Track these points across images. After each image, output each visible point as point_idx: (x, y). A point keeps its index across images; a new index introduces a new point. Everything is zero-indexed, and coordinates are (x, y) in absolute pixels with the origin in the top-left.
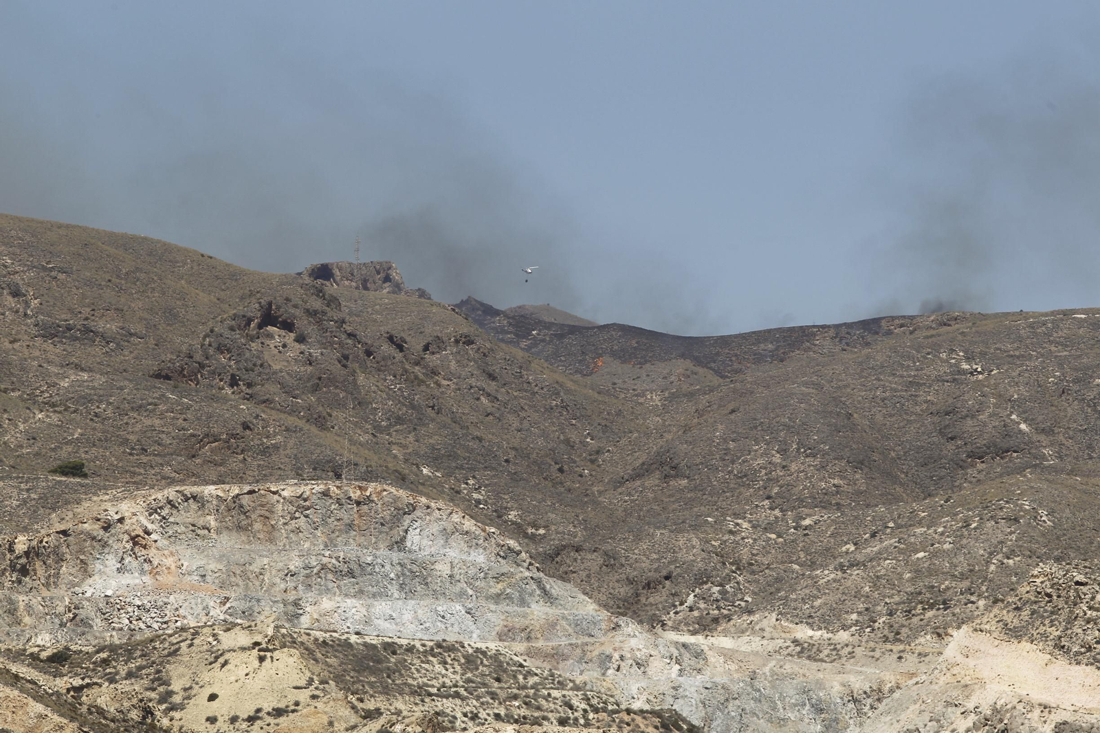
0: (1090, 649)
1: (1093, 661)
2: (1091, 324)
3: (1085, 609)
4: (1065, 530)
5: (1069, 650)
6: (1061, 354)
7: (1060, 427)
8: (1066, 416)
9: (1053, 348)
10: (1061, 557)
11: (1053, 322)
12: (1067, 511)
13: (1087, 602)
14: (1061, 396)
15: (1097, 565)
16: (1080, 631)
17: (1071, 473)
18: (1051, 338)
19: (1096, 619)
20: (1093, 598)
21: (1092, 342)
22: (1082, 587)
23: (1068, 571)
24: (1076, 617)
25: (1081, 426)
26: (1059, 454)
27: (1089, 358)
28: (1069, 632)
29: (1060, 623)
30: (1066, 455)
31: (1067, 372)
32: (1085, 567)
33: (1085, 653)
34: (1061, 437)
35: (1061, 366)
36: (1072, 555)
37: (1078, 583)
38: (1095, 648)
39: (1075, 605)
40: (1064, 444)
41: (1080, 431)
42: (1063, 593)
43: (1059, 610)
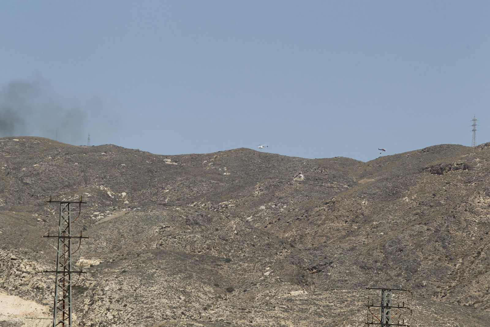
0: (16, 288)
1: (18, 294)
2: (21, 144)
3: (15, 270)
4: (7, 235)
5: (8, 288)
6: (7, 157)
7: (6, 189)
8: (9, 185)
9: (4, 154)
10: (5, 247)
11: (4, 142)
12: (9, 227)
13: (16, 268)
14: (7, 175)
15: (21, 251)
16: (12, 280)
17: (10, 210)
18: (3, 150)
19: (20, 275)
20: (19, 266)
21: (22, 152)
22: (14, 261)
23: (8, 254)
24: (11, 274)
25: (16, 189)
26: (6, 201)
27: (20, 159)
28: (8, 281)
29: (4, 276)
30: (9, 202)
31: (10, 165)
32: (16, 252)
33: (14, 290)
34: (7, 194)
35: (7, 162)
36: (10, 246)
37: (12, 259)
38: (19, 288)
39: (11, 269)
40: (8, 197)
41: (15, 191)
42: (6, 263)
43: (4, 271)
